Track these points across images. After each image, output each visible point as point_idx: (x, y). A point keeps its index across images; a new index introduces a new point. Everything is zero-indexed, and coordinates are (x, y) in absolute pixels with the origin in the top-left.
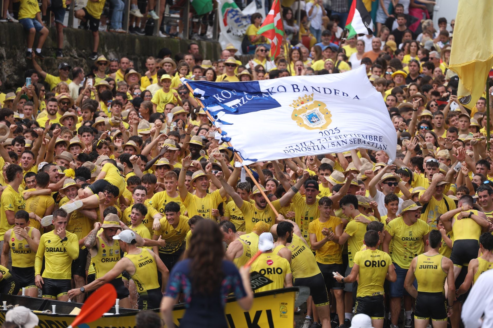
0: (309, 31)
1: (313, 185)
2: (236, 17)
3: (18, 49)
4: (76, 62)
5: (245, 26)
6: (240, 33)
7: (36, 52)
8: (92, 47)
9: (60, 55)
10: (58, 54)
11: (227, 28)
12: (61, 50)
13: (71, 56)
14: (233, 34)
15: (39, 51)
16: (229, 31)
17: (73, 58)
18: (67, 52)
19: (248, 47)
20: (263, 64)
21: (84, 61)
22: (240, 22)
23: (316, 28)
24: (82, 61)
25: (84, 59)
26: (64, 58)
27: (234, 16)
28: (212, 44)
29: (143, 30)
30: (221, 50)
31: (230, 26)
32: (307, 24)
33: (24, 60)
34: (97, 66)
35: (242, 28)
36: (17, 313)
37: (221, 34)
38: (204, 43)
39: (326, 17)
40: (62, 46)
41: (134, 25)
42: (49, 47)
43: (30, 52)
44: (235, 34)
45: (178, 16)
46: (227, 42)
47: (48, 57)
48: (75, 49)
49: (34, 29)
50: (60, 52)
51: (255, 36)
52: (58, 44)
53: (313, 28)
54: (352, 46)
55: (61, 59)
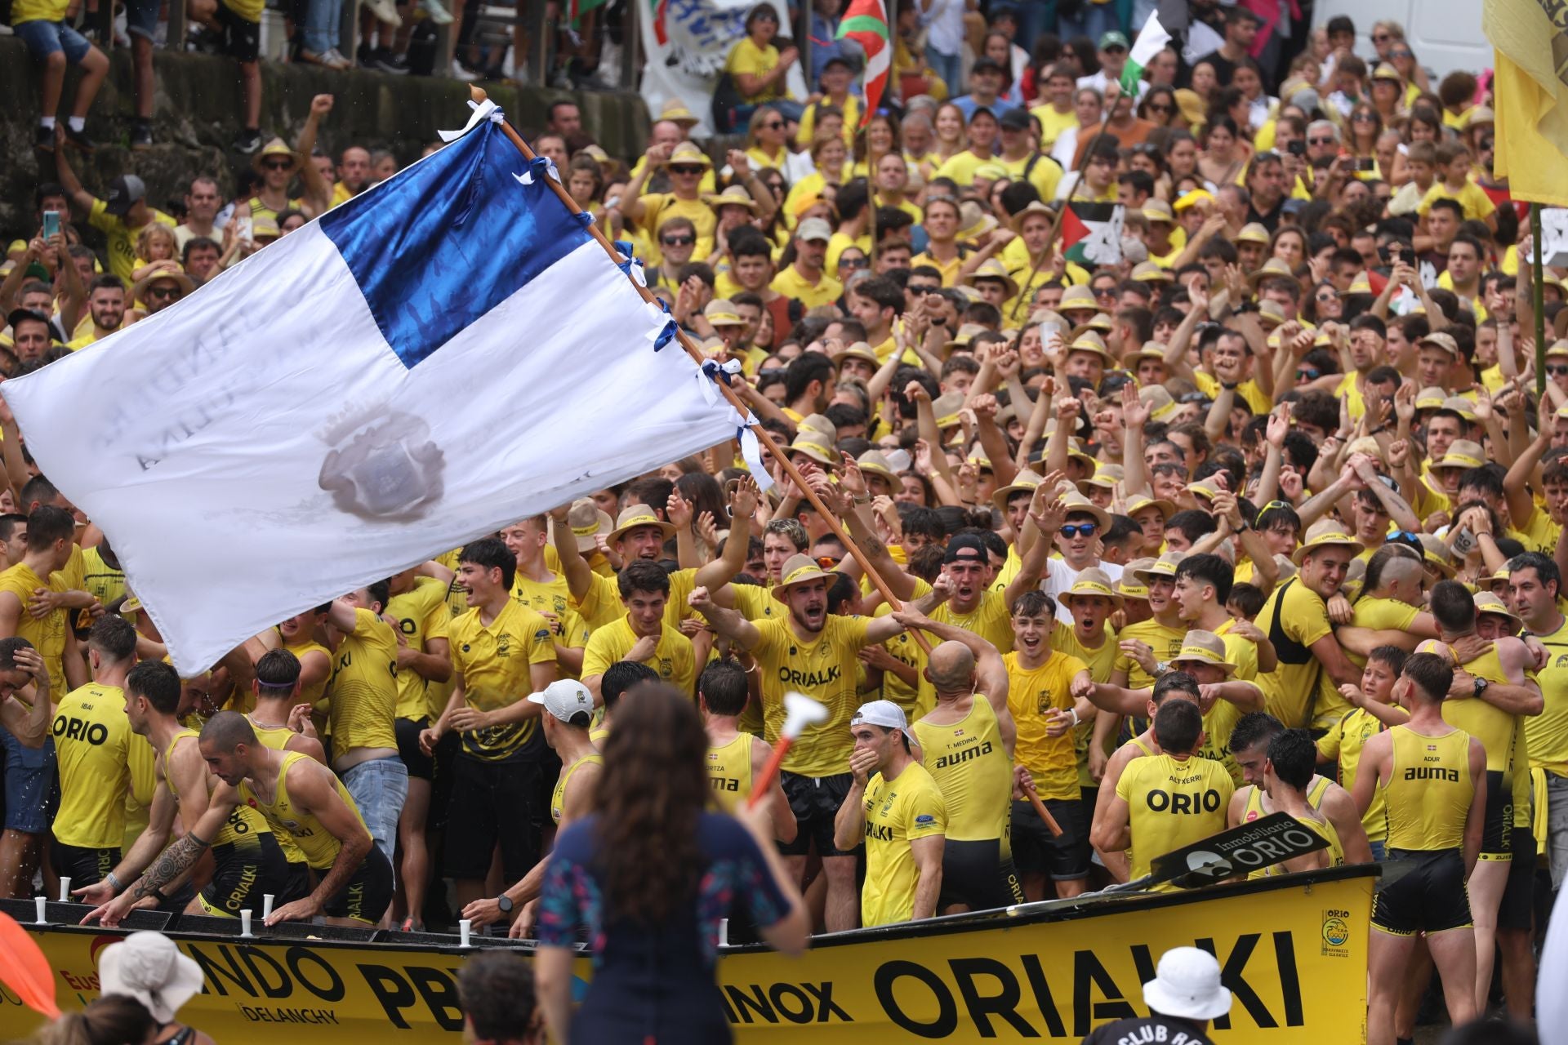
0: (923, 61)
1: (972, 551)
2: (694, 17)
3: (12, 119)
4: (194, 160)
5: (724, 44)
6: (706, 67)
7: (68, 129)
8: (242, 112)
9: (143, 138)
10: (137, 135)
11: (667, 51)
12: (146, 121)
13: (177, 141)
14: (686, 71)
15: (78, 124)
16: (671, 62)
17: (183, 148)
18: (163, 128)
19: (731, 112)
20: (776, 164)
21: (219, 156)
22: (707, 30)
23: (946, 50)
24: (211, 156)
25: (218, 151)
26: (156, 147)
27: (688, 12)
28: (618, 101)
29: (402, 58)
30: (650, 124)
31: (677, 44)
32: (916, 37)
33: (30, 154)
34: (261, 171)
35: (713, 49)
36: (139, 952)
37: (648, 68)
38: (594, 99)
39: (976, 16)
40: (149, 110)
41: (374, 43)
42: (109, 113)
43: (48, 129)
44: (691, 69)
45: (511, 13)
46: (668, 94)
47: (106, 146)
48: (191, 118)
49: (59, 55)
50: (143, 127)
51: (753, 77)
52: (138, 103)
53: (936, 51)
54: (1063, 109)
55: (148, 152)
